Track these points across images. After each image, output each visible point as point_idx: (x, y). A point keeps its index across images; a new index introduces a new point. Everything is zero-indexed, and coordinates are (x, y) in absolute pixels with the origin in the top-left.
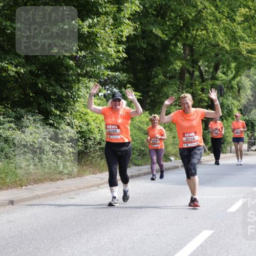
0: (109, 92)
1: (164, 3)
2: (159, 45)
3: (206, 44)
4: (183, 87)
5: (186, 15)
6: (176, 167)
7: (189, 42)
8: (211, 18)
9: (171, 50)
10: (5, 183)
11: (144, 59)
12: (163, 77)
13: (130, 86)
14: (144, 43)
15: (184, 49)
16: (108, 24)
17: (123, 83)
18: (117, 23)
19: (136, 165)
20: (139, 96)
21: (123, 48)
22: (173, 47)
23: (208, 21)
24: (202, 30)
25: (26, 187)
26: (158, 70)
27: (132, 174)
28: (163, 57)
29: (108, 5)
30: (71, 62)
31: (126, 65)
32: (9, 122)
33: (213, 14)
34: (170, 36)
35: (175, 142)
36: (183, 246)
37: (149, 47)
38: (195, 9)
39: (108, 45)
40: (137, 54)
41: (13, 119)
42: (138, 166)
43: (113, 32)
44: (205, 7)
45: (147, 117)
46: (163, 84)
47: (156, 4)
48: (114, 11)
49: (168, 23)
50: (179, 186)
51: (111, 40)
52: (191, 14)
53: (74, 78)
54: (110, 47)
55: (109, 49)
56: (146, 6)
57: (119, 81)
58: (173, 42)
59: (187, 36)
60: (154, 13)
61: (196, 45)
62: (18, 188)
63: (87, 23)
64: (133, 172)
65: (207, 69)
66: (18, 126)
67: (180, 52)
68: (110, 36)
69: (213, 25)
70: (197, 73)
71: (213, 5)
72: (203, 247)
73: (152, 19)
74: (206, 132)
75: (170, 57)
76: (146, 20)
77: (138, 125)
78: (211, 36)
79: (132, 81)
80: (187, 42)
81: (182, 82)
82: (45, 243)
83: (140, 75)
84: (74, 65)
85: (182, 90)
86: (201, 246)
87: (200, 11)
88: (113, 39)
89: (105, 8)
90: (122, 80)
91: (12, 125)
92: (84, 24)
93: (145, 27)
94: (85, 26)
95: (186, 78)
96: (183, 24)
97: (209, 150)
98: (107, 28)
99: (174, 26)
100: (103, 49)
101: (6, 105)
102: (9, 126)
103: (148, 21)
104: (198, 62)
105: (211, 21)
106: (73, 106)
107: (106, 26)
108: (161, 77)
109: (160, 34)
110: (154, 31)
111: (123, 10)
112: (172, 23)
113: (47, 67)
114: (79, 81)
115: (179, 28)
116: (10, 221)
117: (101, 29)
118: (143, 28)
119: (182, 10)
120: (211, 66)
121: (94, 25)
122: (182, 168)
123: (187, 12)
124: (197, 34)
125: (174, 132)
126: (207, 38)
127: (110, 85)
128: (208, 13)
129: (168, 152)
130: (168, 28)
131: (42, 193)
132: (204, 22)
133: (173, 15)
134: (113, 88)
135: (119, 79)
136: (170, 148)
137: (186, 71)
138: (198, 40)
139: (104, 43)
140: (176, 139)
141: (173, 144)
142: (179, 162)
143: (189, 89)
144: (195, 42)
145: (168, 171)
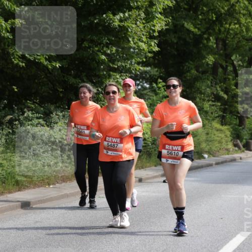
0: (140, 87)
2: (191, 39)
3: (239, 38)
4: (216, 82)
5: (219, 9)
6: (210, 165)
7: (222, 36)
8: (245, 12)
9: (203, 44)
10: (32, 181)
11: (176, 53)
12: (196, 72)
13: (161, 81)
14: (175, 37)
15: (216, 43)
16: (141, 19)
17: (155, 78)
18: (149, 17)
21: (155, 43)
22: (205, 42)
23: (242, 16)
24: (235, 24)
25: (54, 186)
26: (190, 64)
28: (195, 51)
30: (103, 57)
31: (157, 59)
32: (38, 118)
33: (246, 8)
34: (203, 30)
35: (208, 139)
36: (219, 248)
37: (181, 42)
38: (228, 3)
39: (139, 40)
40: (169, 48)
41: (42, 115)
43: (144, 27)
44: (238, 1)
46: (196, 79)
48: (146, 5)
49: (200, 17)
50: (213, 185)
51: (143, 35)
52: (224, 8)
53: (105, 73)
54: (142, 42)
57: (150, 76)
58: (205, 36)
59: (220, 30)
60: (186, 7)
61: (230, 39)
62: (45, 187)
63: (118, 17)
65: (240, 63)
66: (47, 122)
67: (213, 46)
68: (142, 31)
69: (246, 19)
70: (230, 68)
72: (240, 249)
73: (184, 13)
74: (240, 128)
75: (202, 51)
76: (177, 15)
78: (244, 30)
79: (164, 76)
80: (220, 36)
81: (215, 77)
82: (74, 245)
83: (172, 69)
84: (106, 60)
85: (216, 84)
86: (239, 248)
87: (233, 5)
88: (145, 33)
89: (137, 2)
90: (154, 75)
91: (41, 121)
92: (115, 18)
93: (177, 21)
94: (116, 20)
95: (219, 74)
96: (216, 18)
97: (244, 146)
98: (138, 23)
99: (207, 20)
100: (135, 44)
101: (35, 101)
102: (37, 122)
103: (179, 15)
104: (232, 56)
105: (244, 15)
106: (104, 101)
107: (137, 20)
108: (194, 72)
109: (192, 28)
110: (186, 25)
111: (155, 5)
112: (204, 17)
113: (77, 62)
114: (110, 76)
115: (211, 22)
116: (37, 222)
117: (132, 24)
118: (175, 22)
119: (215, 4)
120: (245, 60)
121: (126, 19)
122: (216, 166)
123: (219, 6)
124: (230, 28)
125: (207, 128)
126: (240, 32)
127: (141, 80)
128: (241, 7)
129: (201, 149)
130: (201, 22)
131: (70, 192)
132: (237, 16)
133: (205, 9)
134: (144, 83)
135: (150, 74)
136: (204, 145)
137: (219, 66)
138: (231, 34)
139: (136, 37)
140: (210, 135)
141: (207, 141)
142: (213, 160)
143: (222, 84)
144: (228, 36)
145: (202, 169)
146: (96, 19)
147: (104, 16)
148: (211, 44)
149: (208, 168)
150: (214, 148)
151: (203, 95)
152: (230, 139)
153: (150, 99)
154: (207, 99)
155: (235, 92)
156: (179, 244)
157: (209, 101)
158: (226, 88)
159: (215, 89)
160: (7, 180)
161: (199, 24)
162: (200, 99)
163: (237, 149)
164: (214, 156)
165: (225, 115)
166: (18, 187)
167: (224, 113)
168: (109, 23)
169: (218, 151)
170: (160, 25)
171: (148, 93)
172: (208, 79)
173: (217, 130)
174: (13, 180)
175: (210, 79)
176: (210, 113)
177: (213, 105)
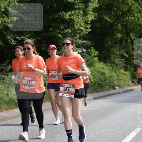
0: (81, 51)
1: (110, 2)
2: (108, 25)
3: (134, 24)
5: (123, 9)
6: (119, 93)
7: (125, 23)
8: (137, 10)
9: (115, 28)
11: (100, 33)
13: (93, 48)
15: (122, 27)
16: (81, 15)
17: (89, 47)
18: (85, 14)
19: (97, 92)
20: (98, 53)
22: (116, 26)
23: (135, 12)
24: (132, 17)
26: (108, 38)
27: (95, 97)
29: (80, 4)
30: (60, 36)
31: (90, 36)
33: (137, 8)
34: (114, 20)
35: (118, 79)
36: (125, 137)
37: (103, 27)
38: (127, 5)
39: (80, 26)
40: (96, 30)
42: (98, 92)
43: (83, 19)
44: (133, 4)
45: (102, 65)
46: (111, 47)
47: (106, 3)
48: (84, 7)
49: (113, 13)
52: (126, 9)
54: (82, 26)
55: (81, 28)
56: (101, 4)
58: (116, 23)
59: (123, 20)
60: (105, 8)
61: (129, 25)
64: (95, 96)
65: (135, 38)
67: (120, 29)
68: (81, 21)
69: (138, 14)
70: (129, 41)
71: (137, 3)
73: (104, 11)
74: (135, 73)
75: (114, 32)
77: (97, 70)
78: (137, 20)
79: (94, 45)
81: (121, 45)
83: (98, 42)
84: (62, 37)
85: (122, 49)
87: (130, 6)
88: (83, 22)
89: (78, 6)
90: (88, 45)
92: (67, 14)
94: (67, 16)
95: (123, 43)
96: (121, 13)
97: (137, 82)
98: (79, 17)
99: (116, 15)
103: (101, 12)
104: (130, 34)
108: (110, 43)
109: (108, 19)
110: (105, 17)
111: (89, 7)
112: (115, 13)
113: (47, 38)
115: (119, 16)
117: (76, 17)
118: (99, 16)
119: (121, 6)
120: (137, 36)
121: (72, 15)
122: (123, 93)
123: (123, 7)
124: (129, 19)
125: (117, 73)
126: (134, 21)
127: (81, 48)
128: (135, 8)
129: (115, 84)
130: (113, 16)
131: (44, 108)
132: (133, 12)
133: (115, 9)
134: (83, 49)
135: (86, 44)
136: (116, 82)
137: (123, 39)
138: (130, 22)
139: (78, 24)
140: (119, 77)
141: (117, 80)
142: (121, 90)
143: (125, 49)
144: (128, 23)
145: (115, 95)
146: (56, 15)
147: (61, 13)
148: (119, 28)
149: (118, 94)
150: (121, 84)
151: (115, 55)
152: (130, 78)
153: (86, 58)
154: (117, 57)
155: (132, 53)
156: (103, 135)
157: (118, 58)
158: (127, 51)
159: (121, 52)
160: (11, 102)
161: (112, 17)
162: (113, 58)
163: (133, 84)
164: (121, 88)
165: (127, 66)
166: (16, 106)
167: (126, 65)
168: (64, 17)
169: (124, 85)
170: (91, 18)
171: (85, 55)
172: (118, 47)
173: (123, 74)
174: (14, 102)
175: (119, 47)
176: (119, 65)
177: (120, 61)
